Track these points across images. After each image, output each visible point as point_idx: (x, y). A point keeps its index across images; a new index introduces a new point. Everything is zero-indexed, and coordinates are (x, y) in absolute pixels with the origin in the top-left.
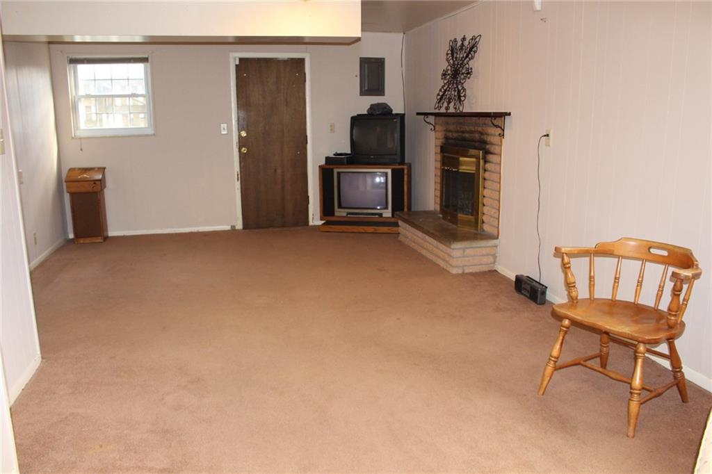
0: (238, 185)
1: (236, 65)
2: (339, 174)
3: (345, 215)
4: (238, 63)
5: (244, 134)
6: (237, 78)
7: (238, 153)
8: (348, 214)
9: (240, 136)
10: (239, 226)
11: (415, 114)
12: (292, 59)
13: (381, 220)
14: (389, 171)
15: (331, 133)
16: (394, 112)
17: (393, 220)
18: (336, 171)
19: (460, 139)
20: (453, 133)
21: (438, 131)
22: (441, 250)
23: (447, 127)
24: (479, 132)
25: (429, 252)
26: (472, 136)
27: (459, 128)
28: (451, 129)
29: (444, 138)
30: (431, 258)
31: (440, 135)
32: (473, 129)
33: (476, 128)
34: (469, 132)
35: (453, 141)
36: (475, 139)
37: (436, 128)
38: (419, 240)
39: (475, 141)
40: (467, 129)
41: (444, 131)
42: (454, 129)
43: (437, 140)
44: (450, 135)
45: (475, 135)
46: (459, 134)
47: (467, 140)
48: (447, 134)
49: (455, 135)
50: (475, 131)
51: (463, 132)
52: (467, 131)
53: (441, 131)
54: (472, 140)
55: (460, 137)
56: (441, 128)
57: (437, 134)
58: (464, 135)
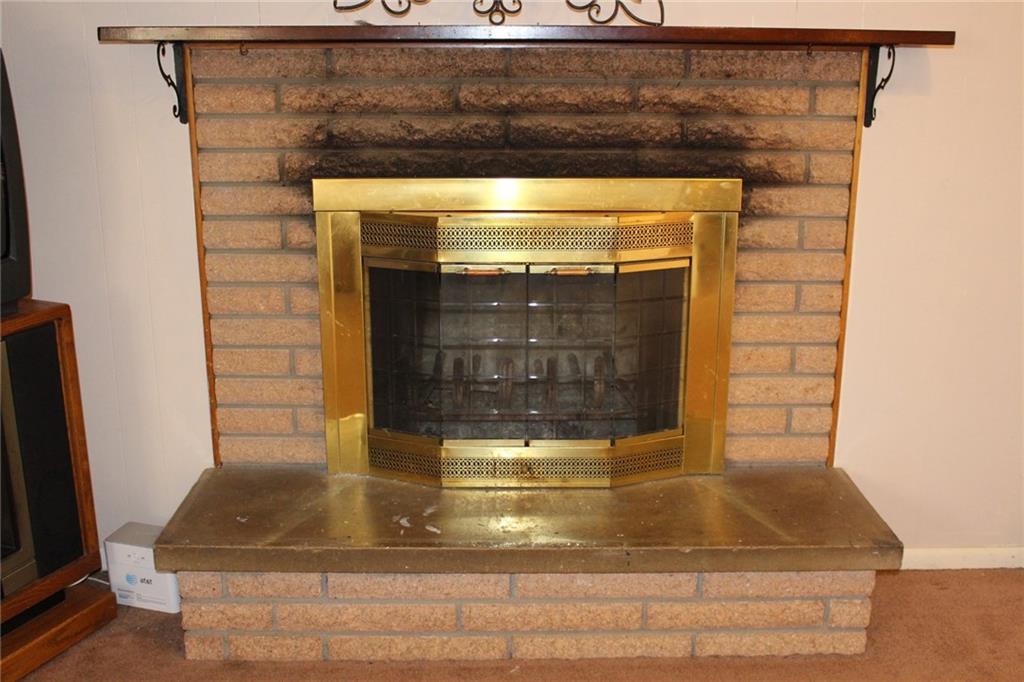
19: (487, 144)
20: (406, 119)
21: (222, 115)
22: (744, 598)
23: (338, 93)
24: (674, 105)
25: (620, 630)
26: (610, 124)
27: (466, 94)
28: (389, 100)
29: (310, 145)
30: (639, 652)
31: (257, 132)
32: (619, 95)
33: (648, 93)
34: (578, 110)
35: (405, 154)
36: (636, 136)
37: (203, 100)
38: (489, 611)
39: (635, 145)
40: (568, 97)
41: (301, 112)
42: (416, 102)
43: (222, 158)
44: (384, 127)
45: (634, 118)
46: (474, 120)
47: (558, 142)
48: (341, 126)
49: (426, 127)
50: (634, 106)
51: (510, 111)
52: (562, 103)
53: (266, 114)
54: (607, 143)
55: (488, 133)
56: (269, 100)
57: (212, 132)
58: (525, 122)
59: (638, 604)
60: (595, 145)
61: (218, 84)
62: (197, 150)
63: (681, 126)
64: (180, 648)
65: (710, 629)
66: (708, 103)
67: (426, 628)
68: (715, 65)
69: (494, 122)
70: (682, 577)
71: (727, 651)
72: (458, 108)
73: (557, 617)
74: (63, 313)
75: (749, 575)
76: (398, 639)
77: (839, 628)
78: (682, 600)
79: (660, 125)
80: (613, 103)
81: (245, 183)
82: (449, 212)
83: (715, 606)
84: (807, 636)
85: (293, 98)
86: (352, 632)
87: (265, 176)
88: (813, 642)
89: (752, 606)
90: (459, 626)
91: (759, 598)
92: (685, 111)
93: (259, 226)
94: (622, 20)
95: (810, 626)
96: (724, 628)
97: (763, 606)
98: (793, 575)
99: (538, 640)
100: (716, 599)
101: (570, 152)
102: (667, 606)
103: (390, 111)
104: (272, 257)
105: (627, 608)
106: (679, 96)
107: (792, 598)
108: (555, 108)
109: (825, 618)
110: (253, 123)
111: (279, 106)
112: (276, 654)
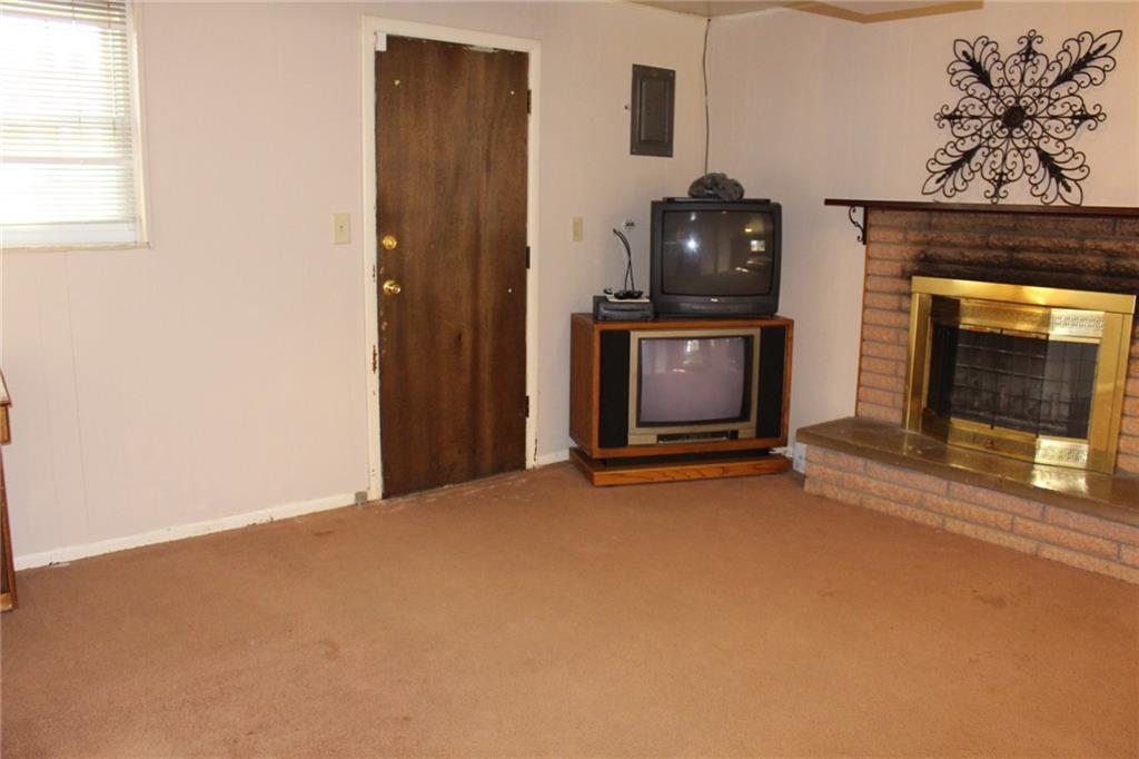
0: (373, 381)
1: (378, 54)
2: (640, 340)
3: (652, 440)
4: (383, 47)
5: (390, 242)
6: (378, 89)
7: (375, 295)
8: (660, 437)
9: (381, 249)
10: (375, 491)
11: (823, 202)
12: (504, 53)
13: (734, 446)
14: (756, 333)
15: (575, 240)
16: (746, 196)
17: (760, 444)
18: (635, 336)
19: (1000, 265)
20: (962, 250)
21: (880, 242)
22: (1067, 528)
23: (932, 235)
24: (1103, 251)
25: (998, 528)
26: (1066, 260)
27: (993, 239)
28: (955, 240)
29: (917, 260)
30: (1007, 544)
31: (893, 251)
32: (1073, 243)
33: (1089, 243)
34: (1048, 250)
35: (960, 268)
36: (1080, 266)
37: (873, 234)
38: (935, 499)
39: (1081, 272)
40: (1044, 243)
41: (916, 243)
42: (967, 242)
43: (878, 263)
44: (950, 253)
45: (1082, 257)
46: (995, 253)
47: (1038, 267)
48: (932, 251)
49: (971, 255)
50: (1082, 250)
51: (1013, 249)
52: (1041, 247)
53: (900, 243)
54: (1063, 270)
55: (1001, 260)
56: (901, 236)
57: (875, 250)
58: (1021, 256)
59: (1011, 517)
60: (1057, 271)
61: (880, 227)
62: (868, 258)
63: (1107, 263)
64: (802, 486)
65: (1048, 542)
66: (1124, 250)
67: (903, 502)
68: (1130, 229)
69: (1005, 255)
70: (1034, 504)
71: (1055, 558)
72: (989, 247)
73: (967, 512)
74: (791, 322)
75: (1072, 514)
76: (892, 504)
77: (1124, 564)
78: (1033, 520)
79: (1095, 261)
80: (1068, 247)
81: (884, 276)
82: (967, 298)
83: (1051, 528)
84: (1104, 563)
85: (912, 236)
86: (873, 494)
87: (895, 272)
88: (1107, 567)
89: (1073, 534)
90: (920, 505)
91: (1076, 530)
92: (1111, 254)
93: (889, 298)
94: (1059, 203)
95: (1107, 558)
96: (1054, 544)
97: (1080, 536)
98: (1097, 520)
99: (957, 522)
100: (1052, 524)
101: (1043, 273)
102: (1024, 521)
103: (954, 246)
104: (893, 314)
105: (1002, 516)
106: (1106, 245)
107: (1098, 537)
108: (1036, 248)
109: (1119, 556)
110: (893, 247)
111: (906, 239)
112: (839, 497)
